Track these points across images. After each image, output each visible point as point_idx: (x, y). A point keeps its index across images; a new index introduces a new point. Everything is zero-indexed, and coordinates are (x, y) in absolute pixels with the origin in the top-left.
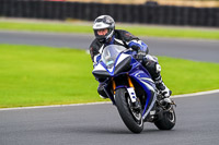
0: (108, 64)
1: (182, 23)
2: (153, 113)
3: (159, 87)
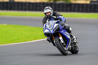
0: (50, 29)
1: (25, 10)
2: (70, 47)
3: (71, 36)
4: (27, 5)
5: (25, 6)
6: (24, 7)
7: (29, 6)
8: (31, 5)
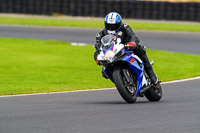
4: (162, 8)
5: (158, 10)
6: (155, 12)
7: (166, 11)
8: (170, 9)
